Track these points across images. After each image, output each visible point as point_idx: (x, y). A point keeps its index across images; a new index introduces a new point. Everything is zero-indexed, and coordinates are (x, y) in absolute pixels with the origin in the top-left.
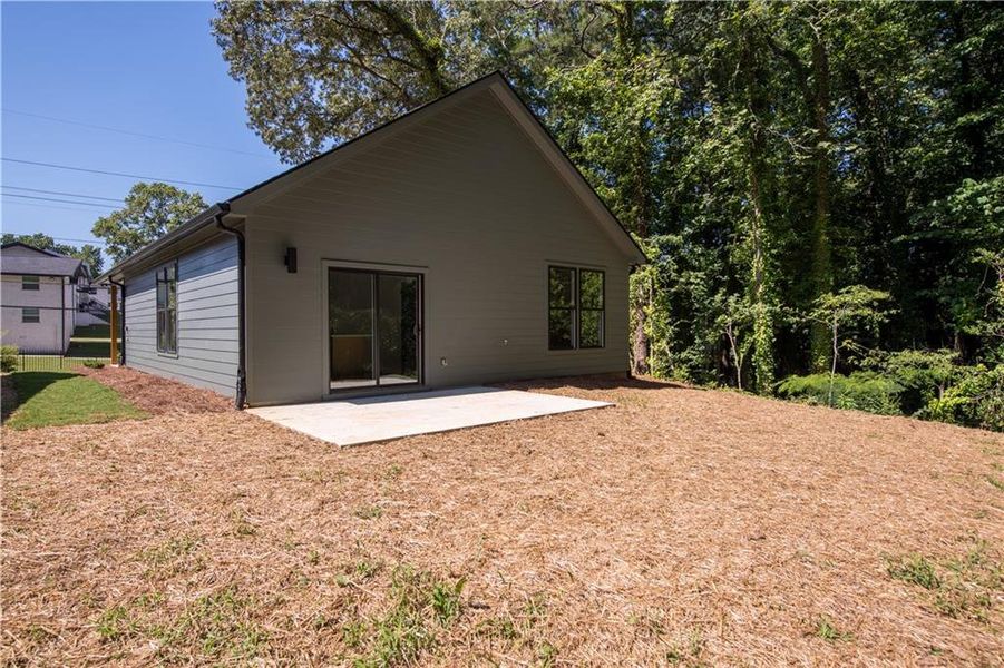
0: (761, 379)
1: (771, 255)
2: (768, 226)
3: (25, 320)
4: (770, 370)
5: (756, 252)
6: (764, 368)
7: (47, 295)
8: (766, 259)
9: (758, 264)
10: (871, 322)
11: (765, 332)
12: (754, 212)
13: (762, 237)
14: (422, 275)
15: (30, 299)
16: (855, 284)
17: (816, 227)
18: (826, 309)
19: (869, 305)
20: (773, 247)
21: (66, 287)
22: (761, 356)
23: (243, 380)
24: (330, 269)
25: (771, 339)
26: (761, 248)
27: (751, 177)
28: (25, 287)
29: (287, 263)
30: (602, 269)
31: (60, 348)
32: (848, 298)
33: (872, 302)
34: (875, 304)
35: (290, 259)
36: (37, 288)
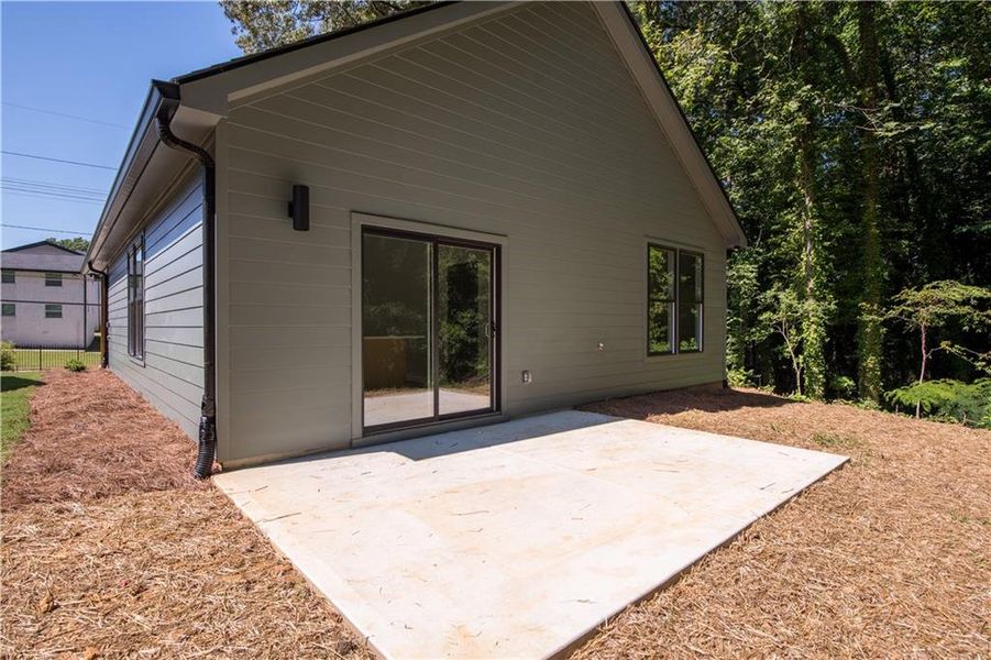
0: (810, 381)
1: (825, 248)
2: (821, 216)
3: (48, 315)
4: (821, 372)
5: (805, 245)
6: (815, 369)
7: (69, 291)
8: (817, 252)
9: (808, 257)
10: (971, 321)
11: (816, 331)
12: (804, 202)
13: (815, 228)
14: (499, 248)
15: (53, 294)
16: (944, 279)
17: (865, 219)
18: (908, 306)
19: (965, 302)
20: (825, 239)
21: (89, 284)
22: (810, 356)
23: (211, 421)
24: (365, 229)
25: (823, 339)
26: (812, 240)
27: (802, 165)
28: (48, 284)
29: (291, 214)
30: (700, 251)
31: (82, 344)
32: (939, 294)
33: (969, 300)
34: (973, 302)
35: (298, 208)
36: (59, 284)
